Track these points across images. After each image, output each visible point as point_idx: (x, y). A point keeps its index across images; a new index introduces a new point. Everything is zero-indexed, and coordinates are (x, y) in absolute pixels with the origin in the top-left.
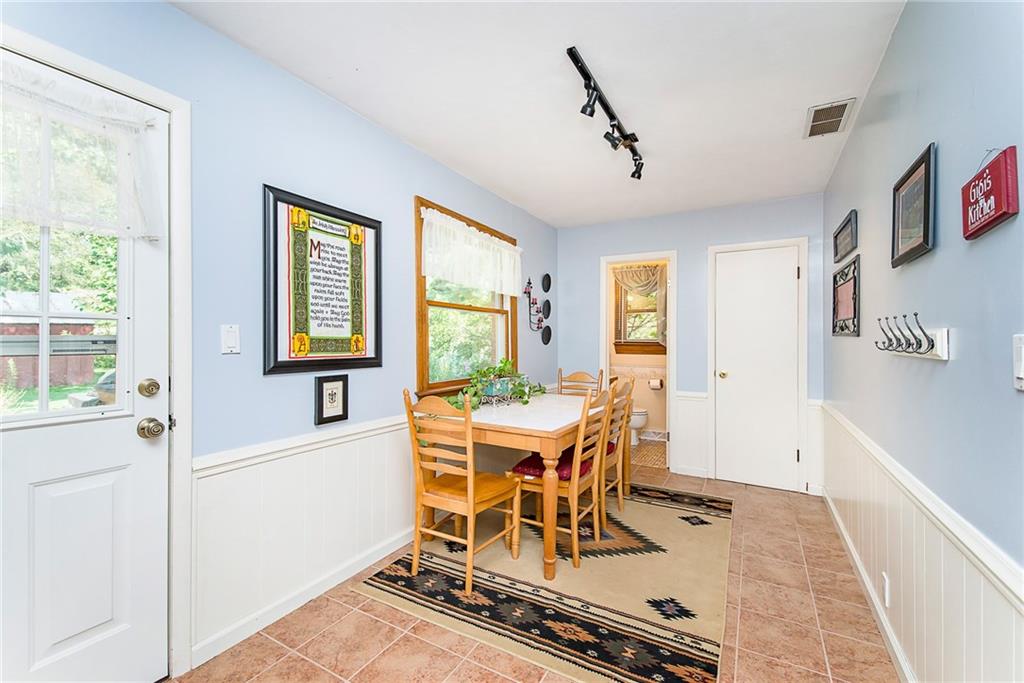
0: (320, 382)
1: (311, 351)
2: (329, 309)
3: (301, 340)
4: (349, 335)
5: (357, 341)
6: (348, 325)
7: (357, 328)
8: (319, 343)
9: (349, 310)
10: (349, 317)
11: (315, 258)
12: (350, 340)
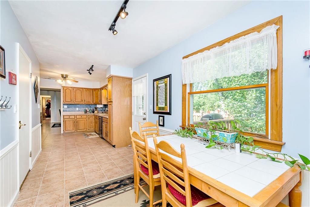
0: (159, 116)
1: (159, 110)
2: (161, 101)
3: (157, 107)
4: (164, 106)
5: (166, 108)
6: (164, 104)
7: (166, 105)
8: (160, 108)
9: (164, 100)
10: (164, 102)
11: (159, 90)
12: (164, 107)
